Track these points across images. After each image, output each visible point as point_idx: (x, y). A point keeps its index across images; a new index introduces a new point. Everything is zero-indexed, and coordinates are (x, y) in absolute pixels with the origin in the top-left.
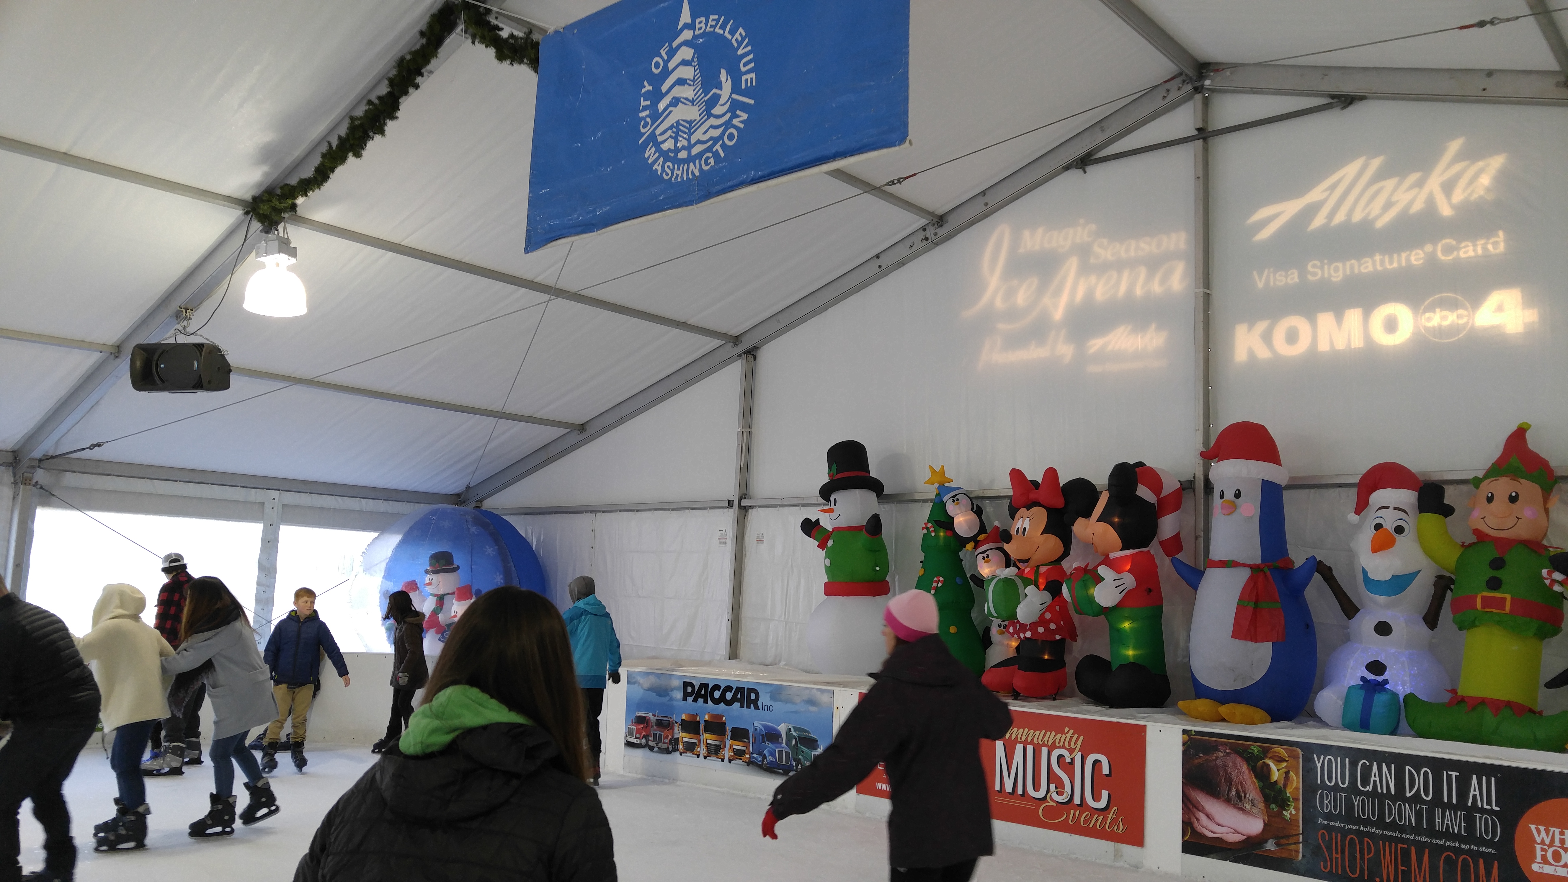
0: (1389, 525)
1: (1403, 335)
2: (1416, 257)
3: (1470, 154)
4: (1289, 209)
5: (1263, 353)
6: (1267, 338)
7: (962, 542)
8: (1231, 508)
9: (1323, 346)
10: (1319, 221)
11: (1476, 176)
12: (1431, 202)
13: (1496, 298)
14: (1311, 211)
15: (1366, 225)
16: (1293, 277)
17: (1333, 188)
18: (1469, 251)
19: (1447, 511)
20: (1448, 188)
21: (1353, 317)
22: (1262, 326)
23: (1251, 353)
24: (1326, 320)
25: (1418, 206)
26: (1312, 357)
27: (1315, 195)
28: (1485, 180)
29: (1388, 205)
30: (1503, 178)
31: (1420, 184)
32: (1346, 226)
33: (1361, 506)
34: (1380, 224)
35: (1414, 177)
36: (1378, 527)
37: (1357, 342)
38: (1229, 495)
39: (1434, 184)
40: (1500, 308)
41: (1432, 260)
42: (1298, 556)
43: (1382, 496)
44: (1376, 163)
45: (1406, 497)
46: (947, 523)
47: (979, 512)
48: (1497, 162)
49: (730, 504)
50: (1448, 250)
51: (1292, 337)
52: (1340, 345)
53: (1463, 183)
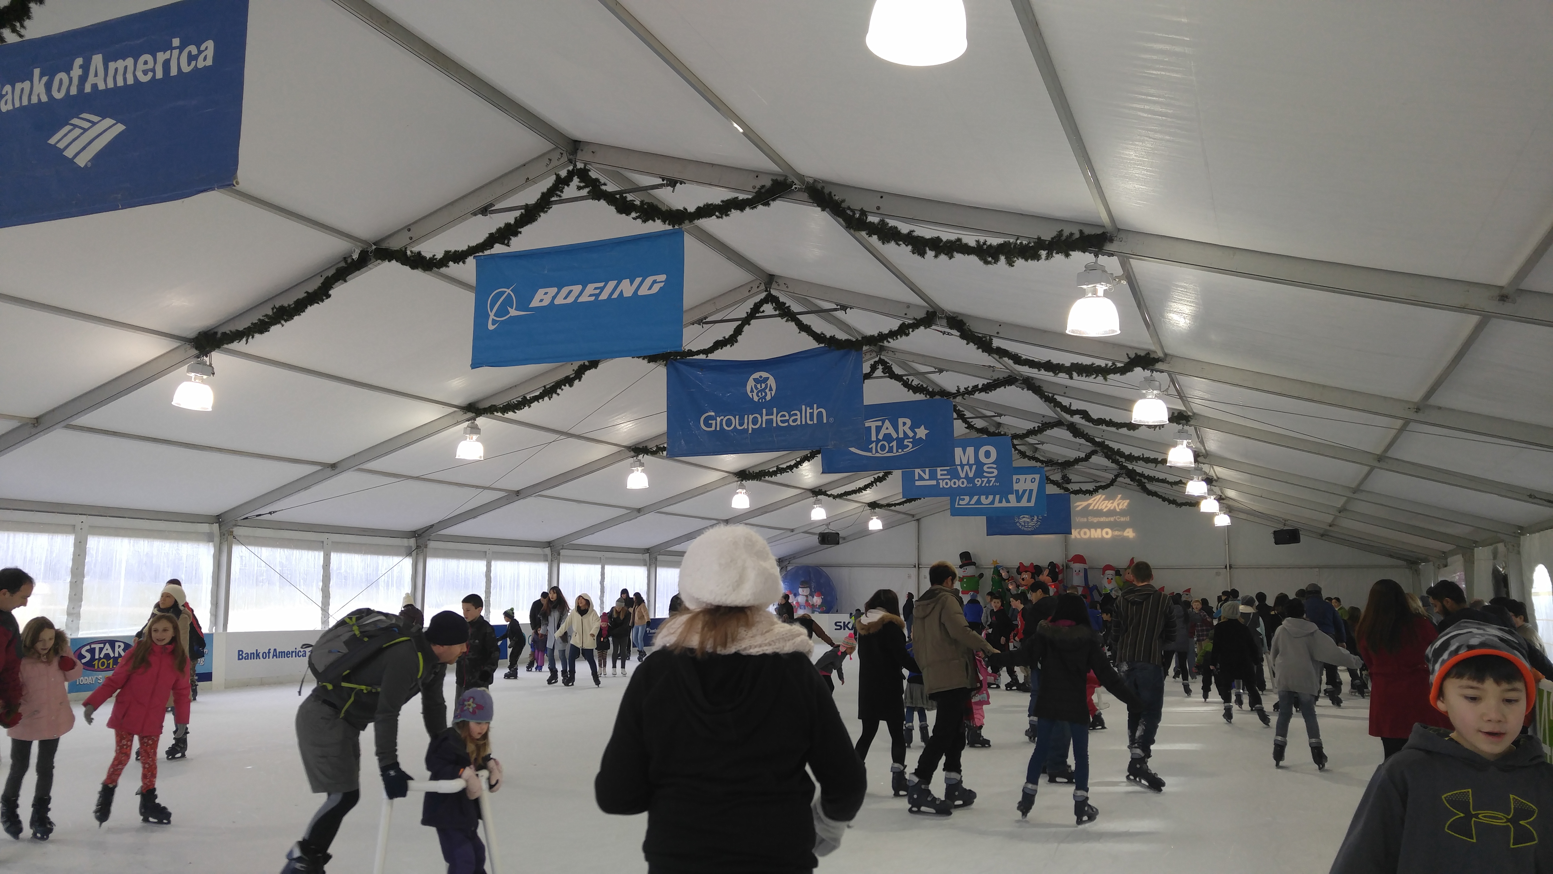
0: (1110, 578)
1: (1109, 536)
2: (1112, 519)
3: (1122, 498)
4: (1085, 504)
5: (1078, 537)
6: (1079, 533)
7: (1005, 580)
8: (1078, 574)
9: (1092, 537)
10: (1091, 508)
11: (1123, 504)
12: (1115, 507)
13: (1127, 530)
14: (1089, 505)
15: (1102, 510)
16: (1085, 520)
17: (1095, 500)
18: (1122, 519)
19: (1121, 575)
20: (1118, 505)
21: (1099, 530)
22: (1078, 530)
23: (1075, 536)
24: (1093, 530)
25: (1112, 508)
26: (1090, 538)
27: (1090, 501)
28: (1126, 504)
29: (1106, 507)
30: (1129, 504)
31: (1112, 503)
32: (1097, 510)
33: (1103, 574)
34: (1104, 510)
35: (1111, 501)
36: (1108, 578)
37: (1100, 537)
38: (1077, 571)
39: (1115, 504)
40: (1128, 532)
41: (1115, 520)
42: (1091, 585)
43: (1108, 572)
44: (1104, 496)
45: (1112, 572)
46: (1000, 575)
47: (1008, 572)
48: (1128, 501)
49: (915, 566)
50: (1118, 519)
51: (1085, 533)
52: (1096, 537)
53: (1122, 504)
